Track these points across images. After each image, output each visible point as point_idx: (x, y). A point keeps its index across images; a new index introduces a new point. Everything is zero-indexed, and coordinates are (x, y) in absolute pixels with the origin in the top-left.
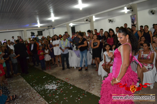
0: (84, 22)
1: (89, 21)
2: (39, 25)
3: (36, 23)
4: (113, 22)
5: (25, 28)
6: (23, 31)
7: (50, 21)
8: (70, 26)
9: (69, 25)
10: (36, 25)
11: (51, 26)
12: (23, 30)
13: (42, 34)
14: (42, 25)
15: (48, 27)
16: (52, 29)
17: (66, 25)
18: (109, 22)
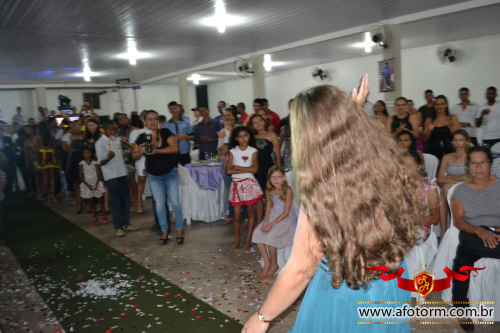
0: (234, 74)
1: (251, 70)
2: (87, 74)
3: (79, 66)
5: (41, 80)
6: (34, 92)
7: (123, 64)
8: (191, 83)
9: (189, 79)
10: (78, 75)
11: (128, 79)
12: (33, 89)
13: (97, 106)
14: (96, 74)
15: (118, 81)
17: (176, 80)
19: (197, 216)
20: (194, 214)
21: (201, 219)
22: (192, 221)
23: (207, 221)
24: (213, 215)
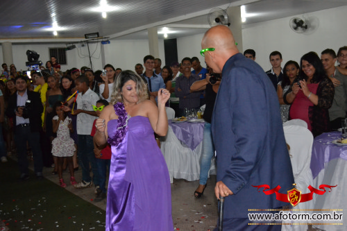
0: (207, 27)
1: (227, 22)
2: (55, 28)
3: (47, 22)
4: (309, 29)
5: (8, 36)
6: (1, 47)
7: (95, 18)
8: (161, 36)
9: (159, 33)
11: (98, 32)
13: (64, 61)
15: (86, 36)
16: (99, 44)
18: (295, 29)
19: (179, 174)
20: (176, 172)
21: (183, 177)
22: (174, 179)
23: (190, 180)
24: (195, 174)
